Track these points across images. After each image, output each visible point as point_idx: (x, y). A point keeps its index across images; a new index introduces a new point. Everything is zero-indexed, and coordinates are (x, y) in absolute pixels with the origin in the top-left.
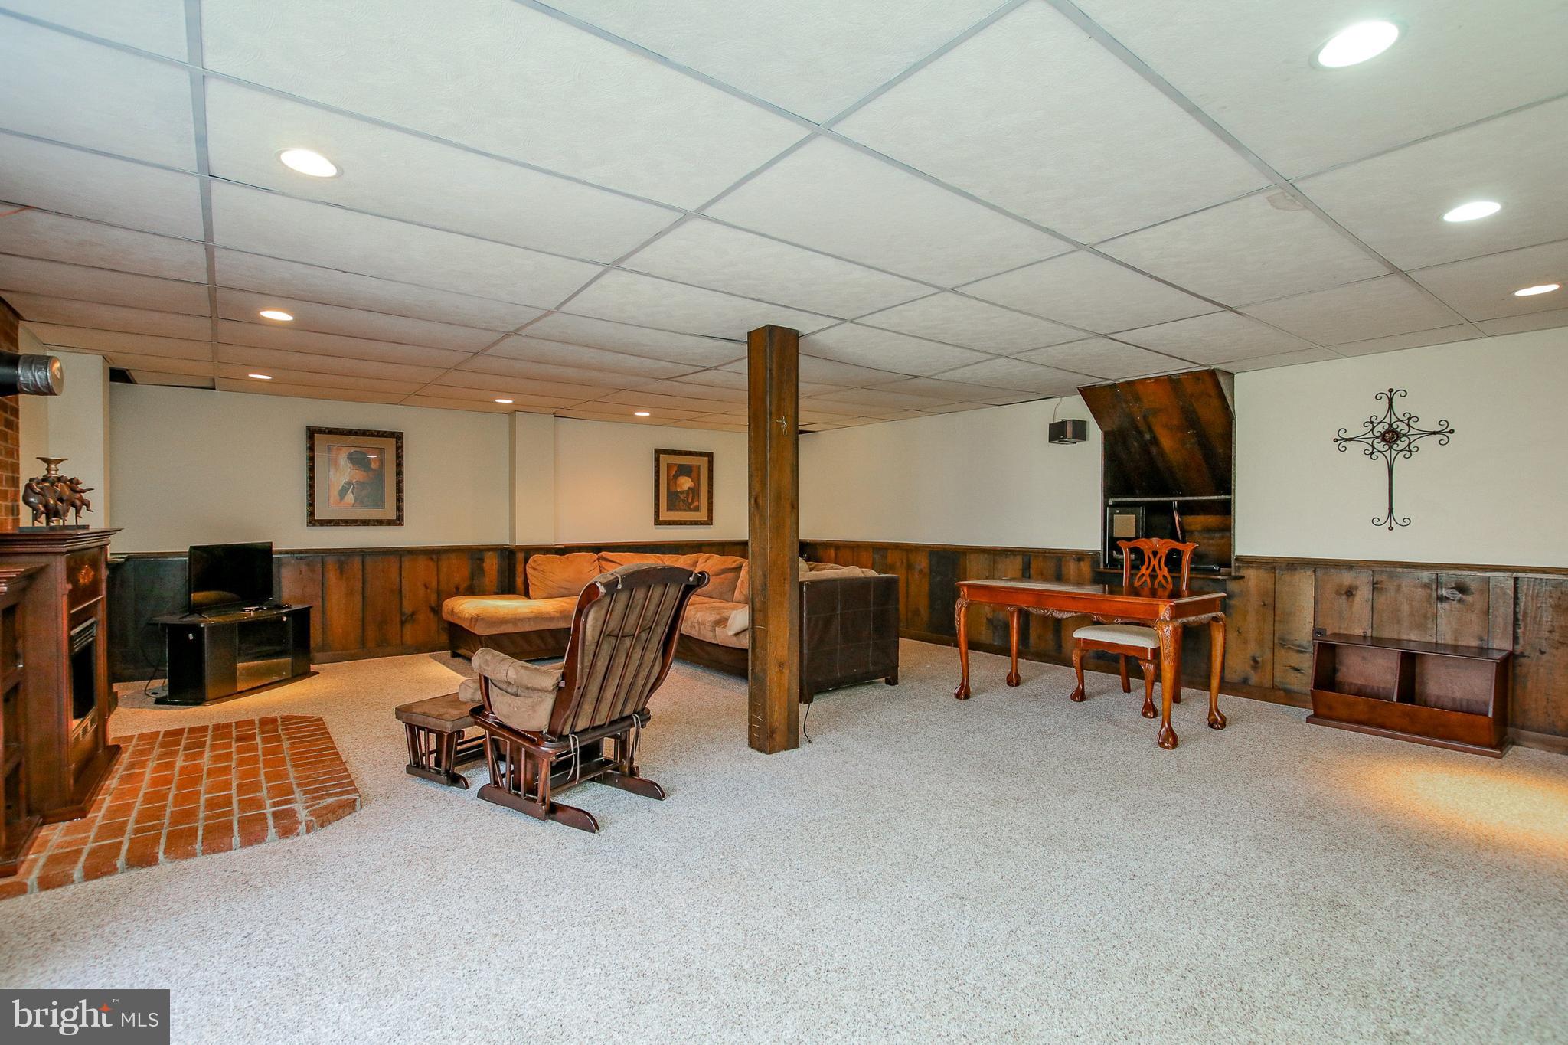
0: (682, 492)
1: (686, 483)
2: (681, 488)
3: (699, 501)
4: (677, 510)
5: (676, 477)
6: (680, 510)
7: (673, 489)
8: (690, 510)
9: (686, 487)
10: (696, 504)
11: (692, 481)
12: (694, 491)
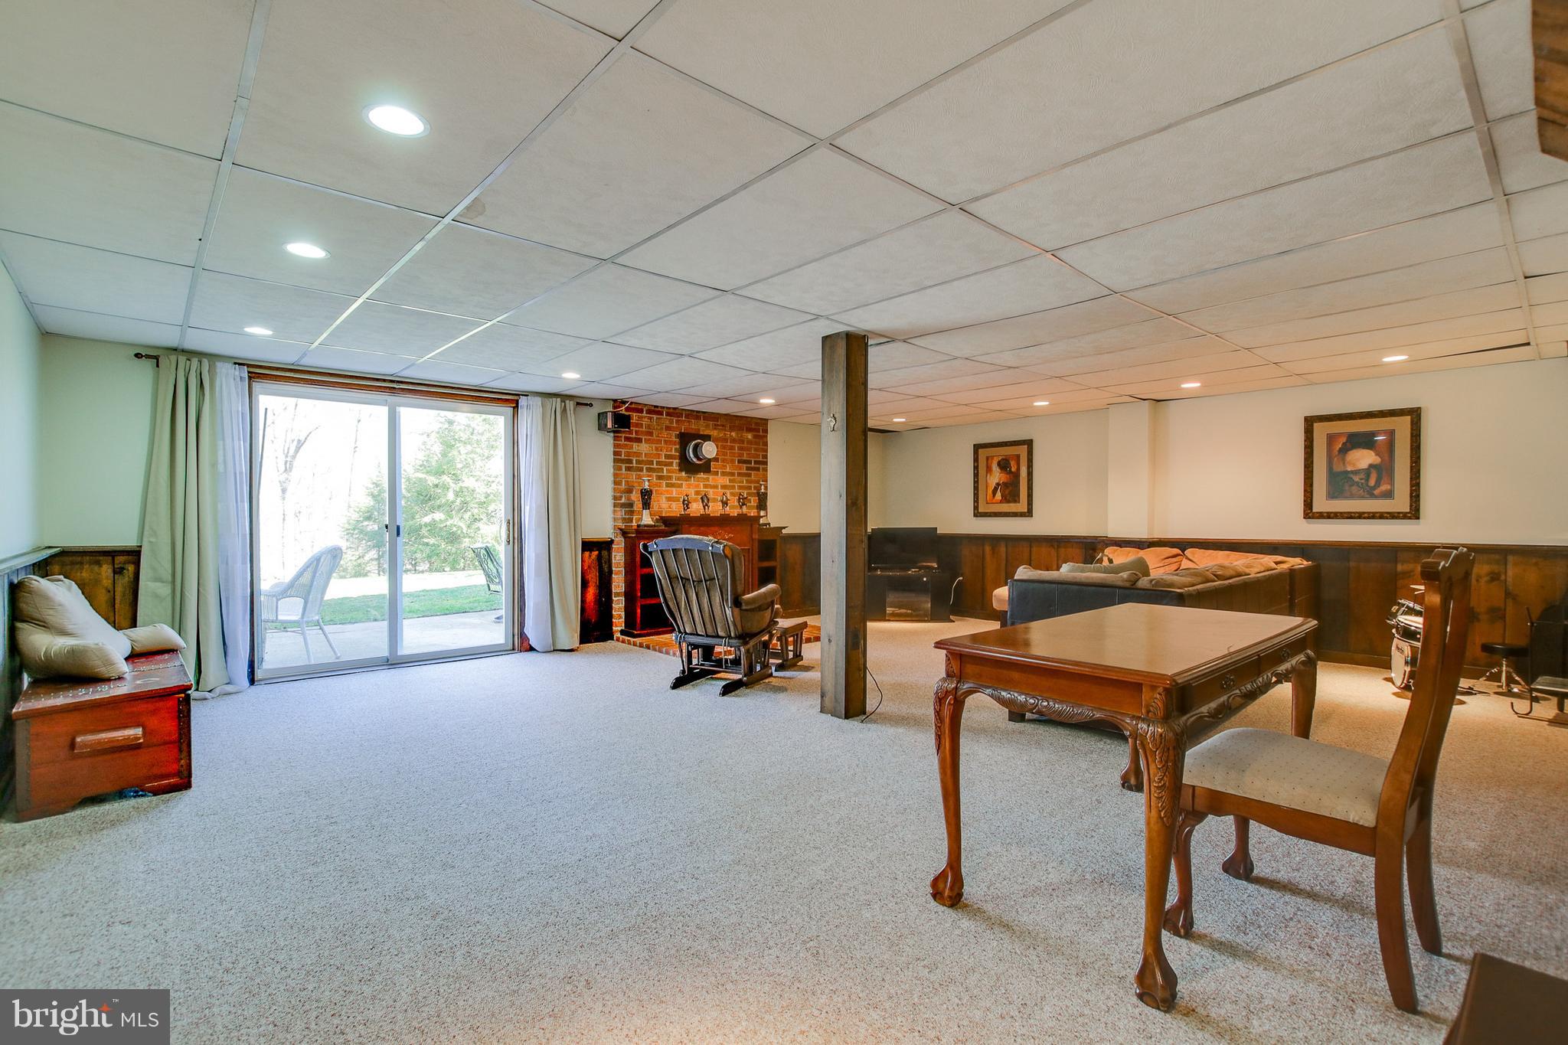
0: (1356, 472)
1: (1363, 459)
2: (1354, 465)
3: (1392, 483)
4: (1346, 498)
5: (1344, 450)
6: (1352, 497)
7: (1338, 468)
8: (1372, 496)
9: (1363, 464)
10: (1384, 487)
11: (1377, 455)
12: (1384, 470)
